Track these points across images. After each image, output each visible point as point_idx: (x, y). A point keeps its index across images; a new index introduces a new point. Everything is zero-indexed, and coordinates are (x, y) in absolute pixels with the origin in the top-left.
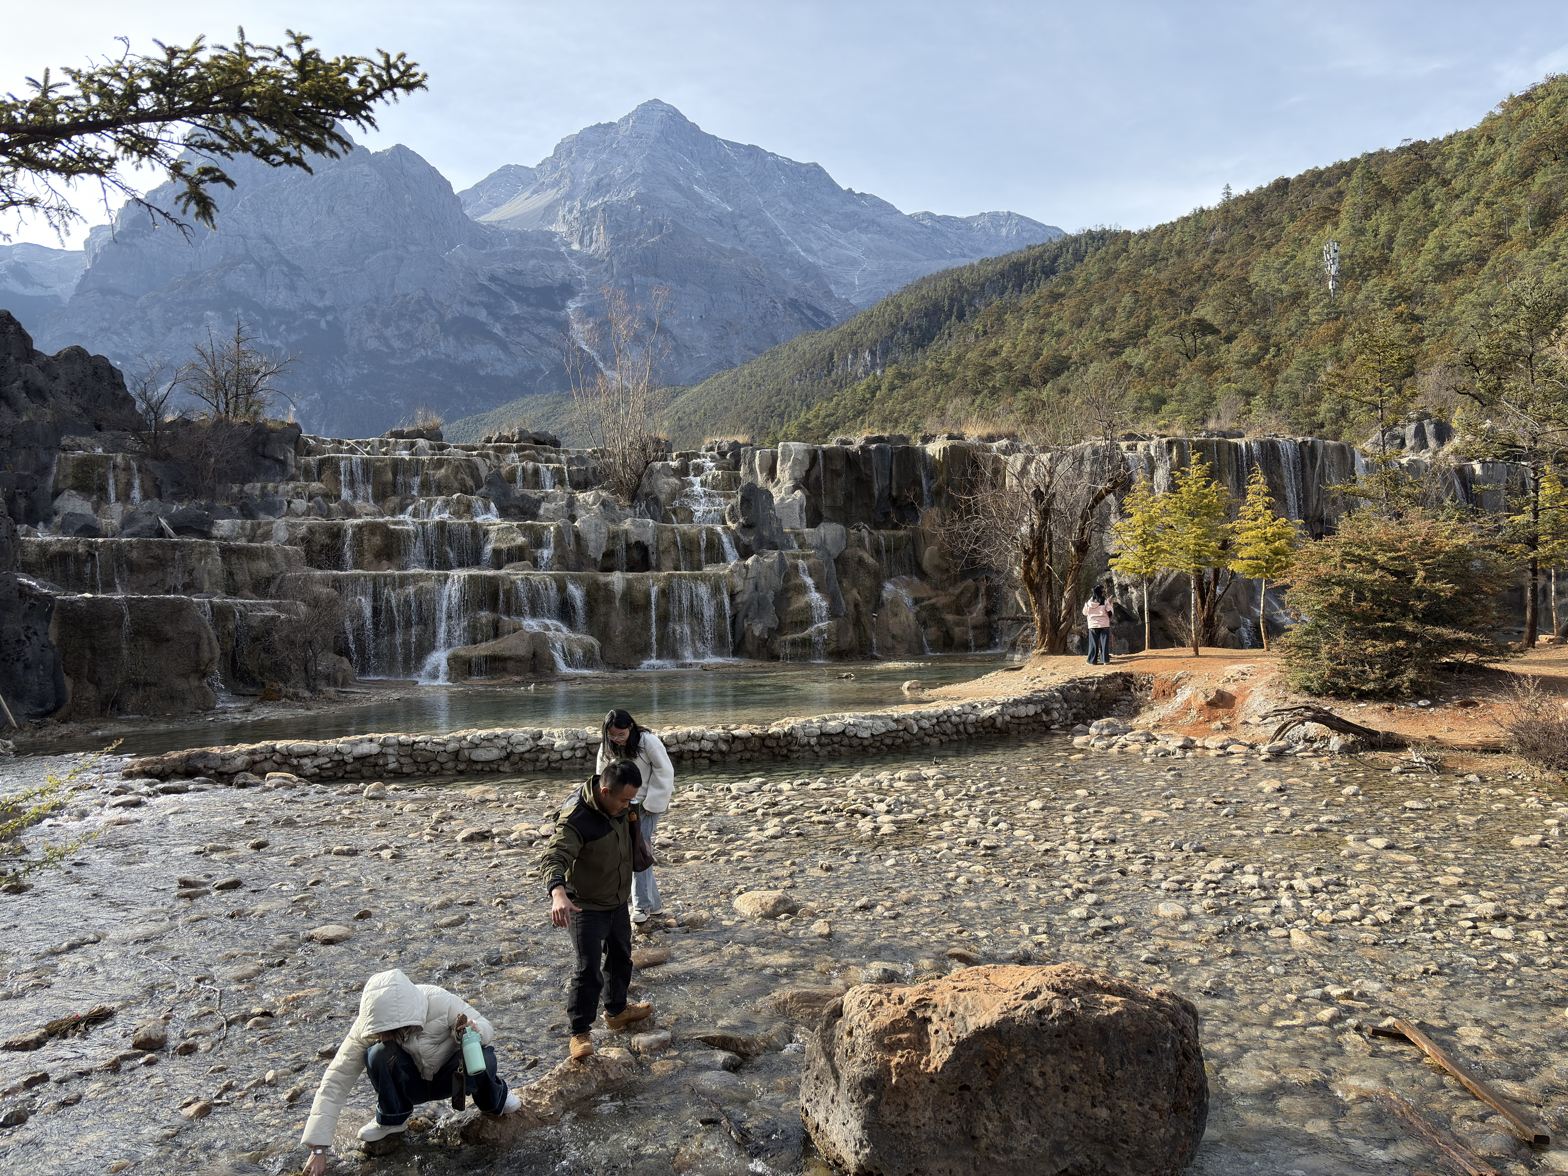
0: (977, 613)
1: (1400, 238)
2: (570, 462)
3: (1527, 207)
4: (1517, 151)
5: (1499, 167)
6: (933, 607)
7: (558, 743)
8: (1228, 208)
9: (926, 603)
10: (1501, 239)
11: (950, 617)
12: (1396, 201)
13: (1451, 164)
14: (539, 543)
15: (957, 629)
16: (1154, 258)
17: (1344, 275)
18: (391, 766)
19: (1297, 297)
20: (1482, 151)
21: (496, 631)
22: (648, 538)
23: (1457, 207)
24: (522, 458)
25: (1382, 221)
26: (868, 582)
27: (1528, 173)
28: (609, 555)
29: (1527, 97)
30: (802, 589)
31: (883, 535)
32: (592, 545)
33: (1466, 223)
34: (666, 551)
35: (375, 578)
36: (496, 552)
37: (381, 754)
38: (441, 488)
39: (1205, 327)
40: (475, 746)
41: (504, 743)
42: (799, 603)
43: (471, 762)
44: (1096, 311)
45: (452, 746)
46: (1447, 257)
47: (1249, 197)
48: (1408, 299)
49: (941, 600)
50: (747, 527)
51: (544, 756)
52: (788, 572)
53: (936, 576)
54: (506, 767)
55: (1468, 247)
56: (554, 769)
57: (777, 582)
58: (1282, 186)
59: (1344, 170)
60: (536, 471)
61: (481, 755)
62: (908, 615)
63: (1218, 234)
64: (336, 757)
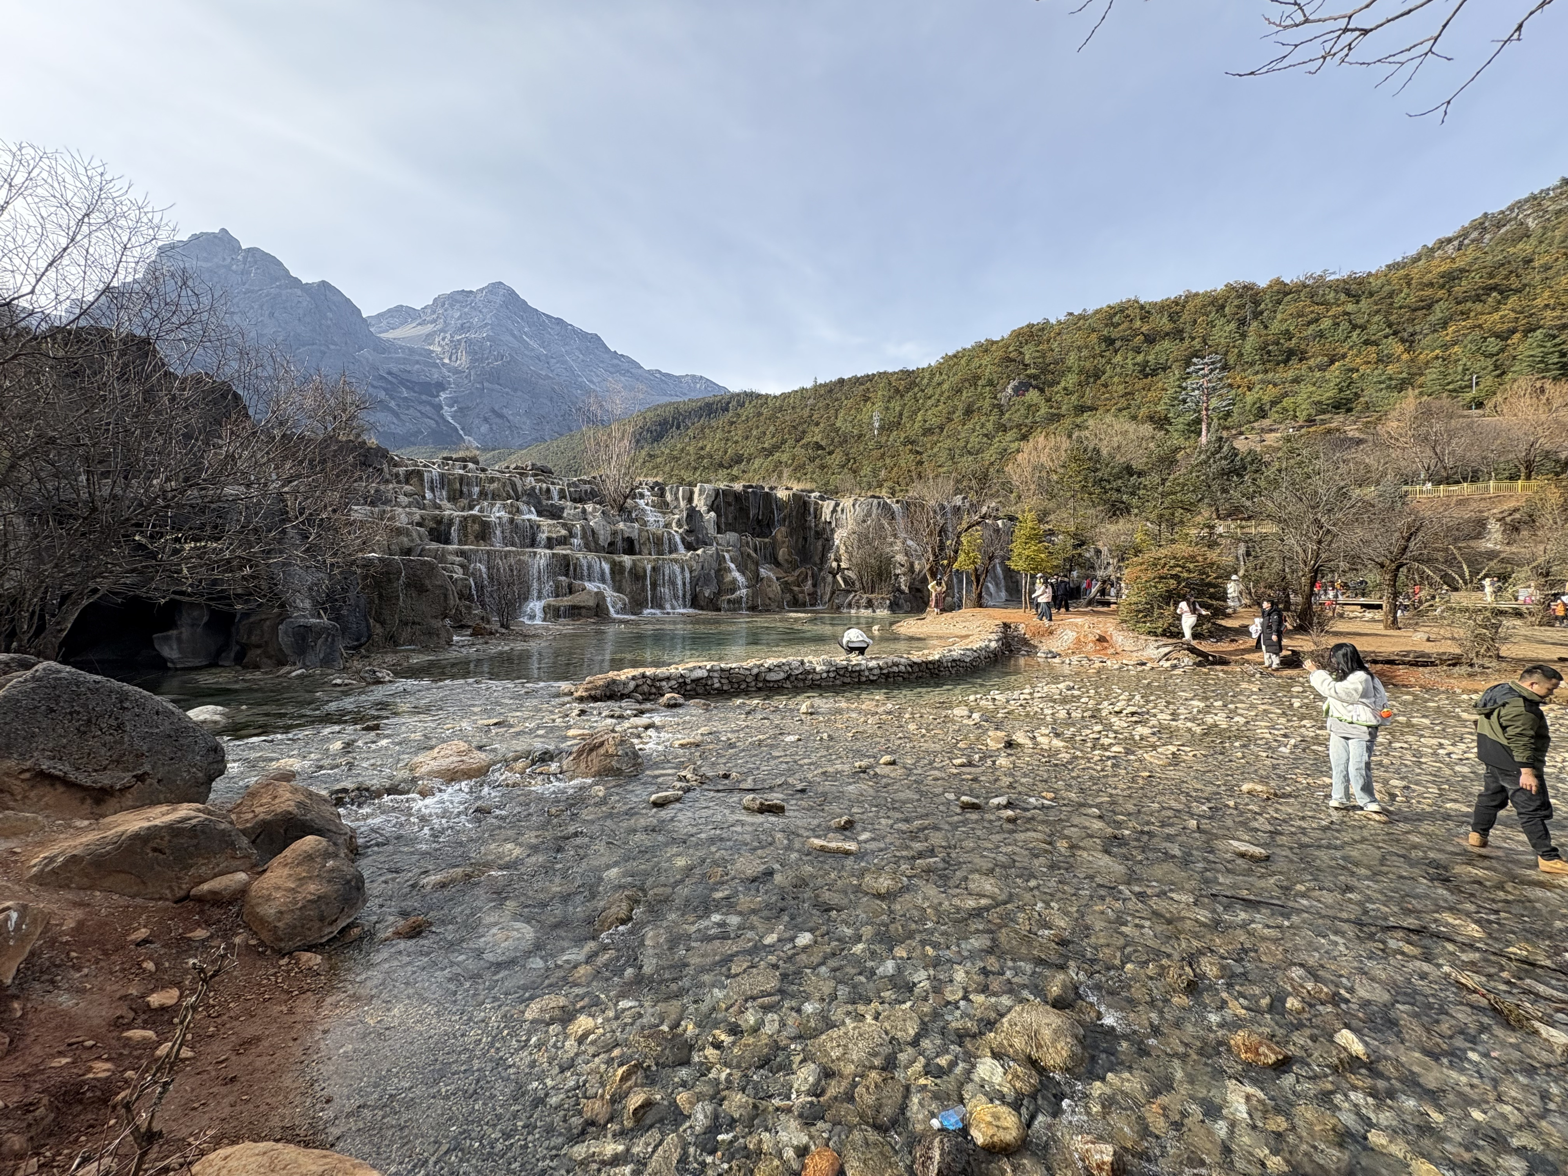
0: (808, 586)
1: (906, 414)
2: (569, 485)
3: (961, 406)
4: (954, 380)
5: (945, 386)
6: (786, 583)
7: (818, 669)
8: (817, 388)
9: (782, 580)
10: (950, 420)
11: (796, 588)
12: (902, 396)
13: (925, 381)
14: (572, 535)
15: (800, 595)
16: (781, 409)
17: (882, 428)
18: (717, 685)
19: (860, 436)
20: (937, 378)
21: (571, 590)
22: (635, 535)
23: (930, 402)
24: (538, 481)
25: (896, 405)
26: (753, 567)
27: (959, 391)
28: (611, 544)
29: (955, 356)
30: (729, 570)
31: (758, 540)
32: (601, 537)
33: (935, 410)
34: (644, 544)
35: (488, 552)
36: (549, 539)
37: (709, 677)
38: (495, 496)
39: (819, 447)
40: (770, 670)
41: (787, 668)
42: (728, 578)
43: (765, 681)
44: (755, 433)
45: (755, 671)
46: (927, 425)
47: (826, 385)
48: (912, 443)
49: (790, 579)
50: (689, 532)
51: (810, 677)
52: (720, 559)
53: (786, 565)
54: (788, 685)
55: (934, 421)
56: (816, 685)
57: (715, 565)
58: (841, 381)
59: (869, 378)
60: (548, 490)
61: (772, 676)
62: (776, 587)
63: (811, 401)
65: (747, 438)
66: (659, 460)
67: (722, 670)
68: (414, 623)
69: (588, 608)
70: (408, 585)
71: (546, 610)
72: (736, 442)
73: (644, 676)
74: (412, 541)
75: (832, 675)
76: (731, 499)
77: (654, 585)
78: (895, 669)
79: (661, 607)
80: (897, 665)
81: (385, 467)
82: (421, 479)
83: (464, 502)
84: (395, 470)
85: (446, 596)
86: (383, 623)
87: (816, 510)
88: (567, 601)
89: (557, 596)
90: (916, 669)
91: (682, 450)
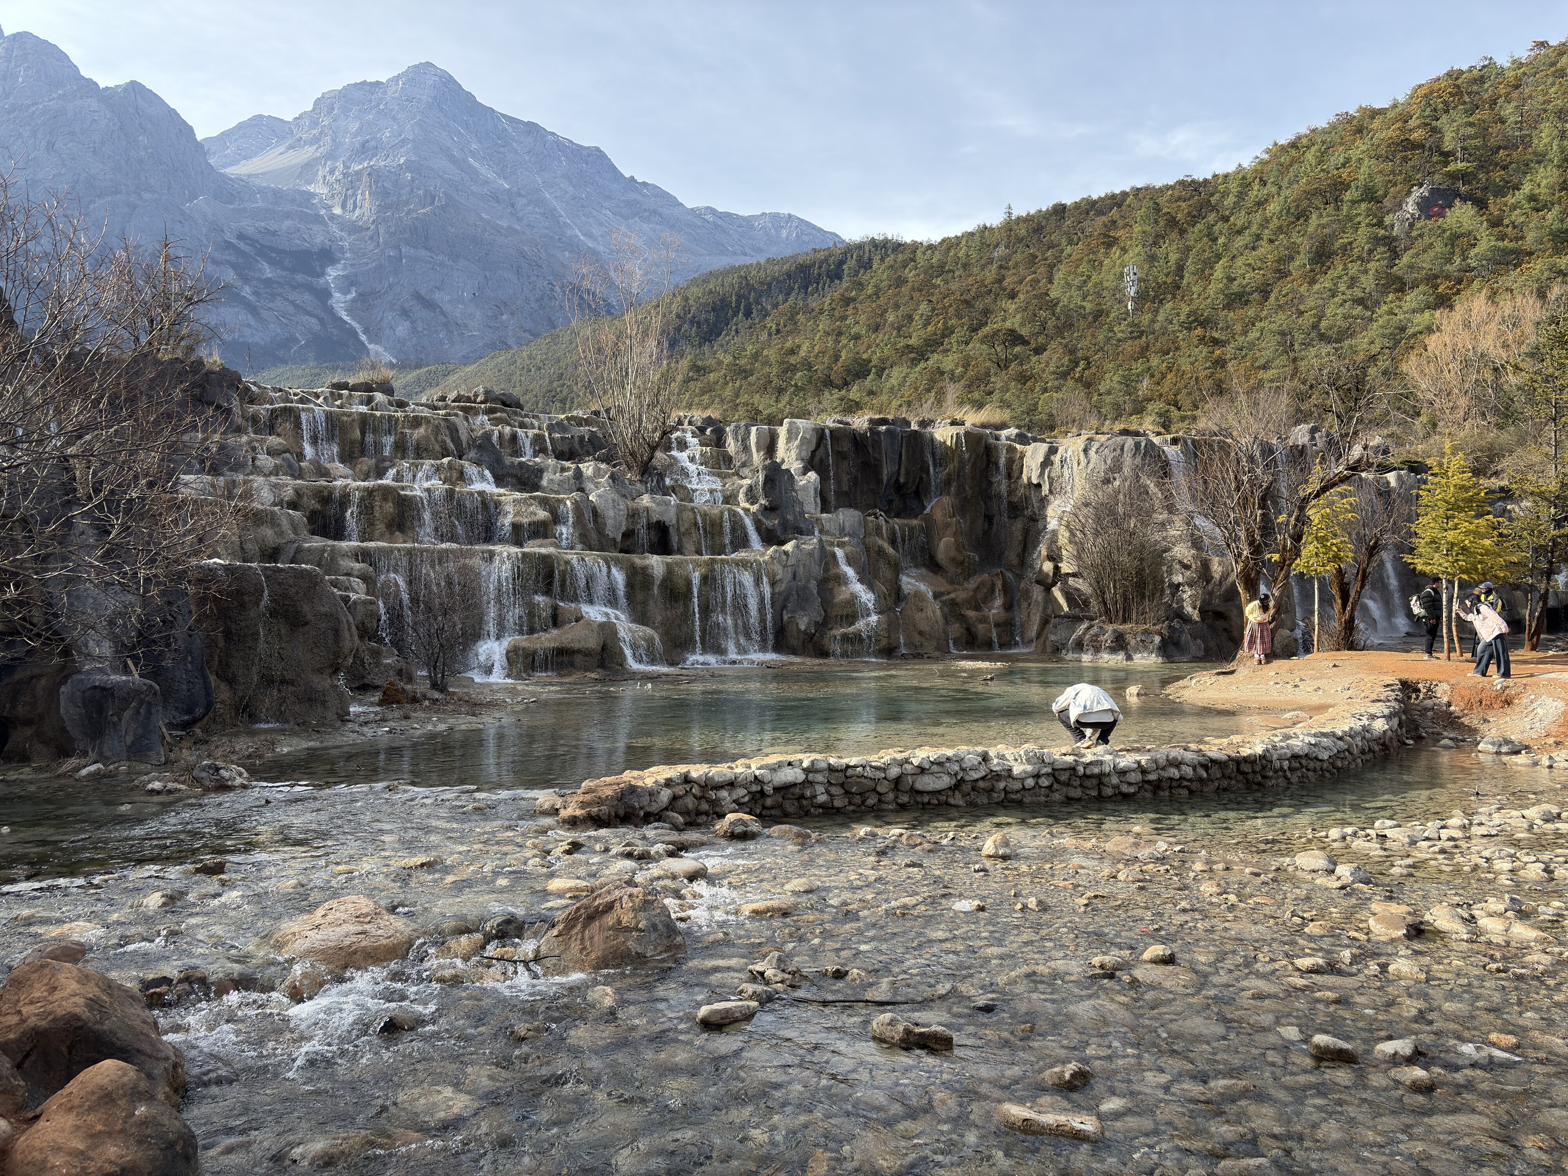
0: (996, 608)
1: (1190, 266)
2: (551, 427)
3: (1305, 245)
4: (1290, 193)
5: (1273, 207)
6: (953, 603)
7: (1017, 769)
8: (1010, 226)
9: (945, 598)
10: (1283, 274)
11: (971, 614)
12: (1182, 232)
13: (1230, 200)
14: (557, 519)
15: (980, 627)
16: (941, 270)
17: (1141, 298)
18: (822, 798)
19: (1098, 314)
20: (1256, 192)
21: (556, 620)
22: (670, 517)
23: (1240, 242)
24: (496, 422)
25: (1170, 251)
26: (888, 574)
27: (1302, 215)
28: (628, 535)
29: (1293, 145)
30: (841, 579)
31: (897, 523)
32: (610, 523)
33: (1251, 257)
34: (688, 533)
35: (410, 552)
36: (516, 527)
37: (807, 783)
38: (421, 451)
39: (1014, 338)
40: (922, 770)
41: (956, 768)
42: (842, 595)
43: (914, 791)
44: (891, 317)
45: (894, 772)
46: (1235, 287)
47: (1028, 219)
48: (1204, 323)
49: (960, 595)
50: (769, 510)
51: (1002, 785)
52: (827, 559)
53: (952, 570)
54: (958, 799)
55: (1250, 279)
56: (1013, 801)
57: (817, 571)
58: (1060, 210)
59: (1116, 201)
60: (514, 437)
61: (928, 783)
62: (934, 610)
63: (1001, 251)
64: (755, 788)
65: (876, 329)
66: (712, 377)
67: (831, 769)
68: (283, 682)
69: (586, 653)
70: (274, 613)
71: (512, 655)
72: (857, 337)
73: (686, 779)
74: (281, 534)
75: (1045, 782)
76: (846, 446)
77: (706, 610)
78: (1174, 773)
79: (720, 651)
80: (1176, 764)
81: (235, 403)
82: (298, 424)
83: (367, 463)
84: (252, 409)
85: (337, 633)
86: (231, 681)
87: (1010, 462)
88: (548, 639)
89: (532, 631)
90: (1216, 772)
91: (756, 356)
